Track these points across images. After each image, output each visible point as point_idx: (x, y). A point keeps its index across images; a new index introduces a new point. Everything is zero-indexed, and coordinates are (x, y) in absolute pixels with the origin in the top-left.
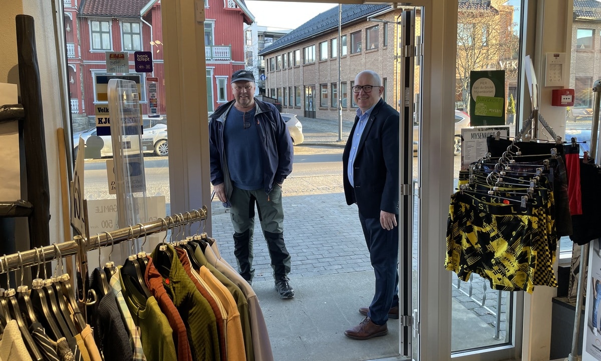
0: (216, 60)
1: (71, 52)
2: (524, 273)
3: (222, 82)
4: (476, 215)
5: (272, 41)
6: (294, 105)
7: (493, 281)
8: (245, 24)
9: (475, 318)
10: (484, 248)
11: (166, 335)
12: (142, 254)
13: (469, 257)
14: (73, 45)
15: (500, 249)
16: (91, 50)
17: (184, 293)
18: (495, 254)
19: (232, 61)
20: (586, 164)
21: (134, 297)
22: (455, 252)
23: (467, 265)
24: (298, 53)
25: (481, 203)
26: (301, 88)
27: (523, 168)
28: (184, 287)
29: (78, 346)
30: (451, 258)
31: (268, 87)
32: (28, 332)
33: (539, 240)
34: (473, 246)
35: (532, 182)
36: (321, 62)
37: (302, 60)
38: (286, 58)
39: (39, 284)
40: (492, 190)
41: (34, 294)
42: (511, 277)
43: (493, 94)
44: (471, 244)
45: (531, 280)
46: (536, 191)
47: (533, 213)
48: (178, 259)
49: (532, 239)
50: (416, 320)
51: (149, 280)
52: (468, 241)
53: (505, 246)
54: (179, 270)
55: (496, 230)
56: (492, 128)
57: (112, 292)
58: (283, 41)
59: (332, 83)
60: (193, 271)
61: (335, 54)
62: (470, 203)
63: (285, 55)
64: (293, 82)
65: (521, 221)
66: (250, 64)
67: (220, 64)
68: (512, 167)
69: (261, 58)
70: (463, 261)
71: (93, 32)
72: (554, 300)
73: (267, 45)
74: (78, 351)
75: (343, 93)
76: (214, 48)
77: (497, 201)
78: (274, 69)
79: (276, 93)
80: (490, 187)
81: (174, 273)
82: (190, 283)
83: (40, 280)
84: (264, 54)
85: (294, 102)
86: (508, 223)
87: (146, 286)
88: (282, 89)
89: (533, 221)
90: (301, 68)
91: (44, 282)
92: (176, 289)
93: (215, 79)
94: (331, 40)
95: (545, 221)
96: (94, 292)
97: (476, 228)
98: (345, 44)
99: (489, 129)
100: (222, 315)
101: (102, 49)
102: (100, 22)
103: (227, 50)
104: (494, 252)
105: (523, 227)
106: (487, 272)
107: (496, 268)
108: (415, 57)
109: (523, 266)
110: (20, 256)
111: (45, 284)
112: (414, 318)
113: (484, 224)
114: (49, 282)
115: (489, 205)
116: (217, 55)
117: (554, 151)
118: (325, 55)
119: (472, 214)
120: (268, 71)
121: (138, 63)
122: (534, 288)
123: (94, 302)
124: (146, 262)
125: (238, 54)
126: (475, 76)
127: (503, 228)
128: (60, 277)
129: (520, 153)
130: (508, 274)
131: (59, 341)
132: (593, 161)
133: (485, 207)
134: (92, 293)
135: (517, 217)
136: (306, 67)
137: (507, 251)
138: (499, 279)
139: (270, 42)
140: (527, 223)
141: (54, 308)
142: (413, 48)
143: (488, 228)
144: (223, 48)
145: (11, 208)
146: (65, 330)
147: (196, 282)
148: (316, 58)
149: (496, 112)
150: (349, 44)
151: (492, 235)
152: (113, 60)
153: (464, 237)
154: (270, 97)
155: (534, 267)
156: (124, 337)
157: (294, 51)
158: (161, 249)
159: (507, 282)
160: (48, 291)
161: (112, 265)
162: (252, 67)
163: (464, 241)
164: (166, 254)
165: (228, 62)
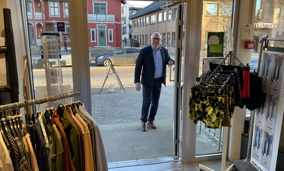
0: (108, 21)
1: (41, 17)
2: (219, 121)
3: (110, 32)
4: (201, 96)
5: (136, 12)
6: (145, 44)
7: (207, 124)
8: (122, 4)
9: (211, 142)
10: (204, 110)
11: (58, 138)
12: (52, 108)
13: (197, 114)
14: (41, 13)
15: (210, 111)
16: (50, 16)
17: (68, 124)
18: (208, 113)
19: (115, 22)
20: (254, 75)
21: (49, 125)
22: (193, 112)
23: (197, 117)
24: (147, 18)
25: (203, 91)
26: (149, 35)
27: (223, 76)
28: (68, 121)
29: (23, 141)
30: (191, 114)
31: (133, 35)
32: (5, 135)
33: (225, 107)
34: (199, 110)
35: (225, 83)
36: (158, 23)
37: (149, 22)
38: (142, 21)
39: (10, 118)
40: (208, 86)
41: (8, 122)
42: (213, 123)
43: (218, 43)
44: (199, 108)
45: (220, 124)
46: (225, 87)
47: (223, 96)
48: (66, 111)
49: (222, 107)
50: (181, 141)
51: (54, 118)
52: (198, 107)
53: (212, 110)
54: (66, 115)
55: (208, 103)
56: (217, 58)
57: (38, 122)
58: (140, 12)
59: (163, 33)
60: (73, 116)
61: (165, 19)
62: (199, 91)
63: (141, 19)
64: (145, 32)
65: (218, 99)
66: (125, 23)
67: (110, 23)
68: (218, 76)
69: (130, 20)
70: (195, 116)
71: (50, 7)
72: (242, 134)
73: (133, 14)
74: (23, 143)
75: (168, 38)
76: (107, 16)
77: (210, 91)
78: (136, 26)
79: (137, 38)
80: (207, 84)
81: (64, 116)
82: (70, 120)
83: (10, 116)
84: (131, 18)
85: (145, 42)
86: (213, 100)
87: (53, 120)
88: (140, 36)
89: (223, 99)
90: (149, 26)
91: (12, 117)
92: (65, 122)
93: (107, 30)
94: (163, 12)
95: (228, 99)
96: (32, 122)
97: (201, 102)
98: (170, 14)
99: (216, 58)
100: (83, 132)
101: (55, 15)
102: (54, 2)
103: (113, 16)
104: (208, 112)
105: (219, 102)
106: (204, 120)
107: (208, 119)
108: (183, 26)
109: (218, 118)
110: (2, 107)
111: (12, 118)
112: (180, 140)
113: (204, 100)
114: (14, 117)
115: (206, 92)
116: (108, 19)
117: (236, 70)
118: (160, 19)
119: (200, 96)
120: (133, 27)
121: (58, 28)
122: (222, 127)
123: (32, 126)
124: (53, 111)
125: (118, 18)
126: (210, 34)
127: (211, 102)
128: (18, 115)
129: (222, 70)
130: (212, 121)
131: (16, 139)
132: (257, 74)
133: (204, 93)
134: (31, 122)
135: (217, 98)
136: (151, 25)
137: (212, 112)
138: (209, 124)
139: (135, 13)
140: (220, 100)
141: (15, 127)
142: (183, 21)
143: (206, 102)
144: (111, 15)
145: (3, 88)
146: (19, 135)
147: (73, 119)
148: (156, 20)
149: (219, 51)
150: (172, 14)
151: (207, 105)
152: (48, 26)
153: (196, 106)
154: (134, 39)
155: (222, 119)
156: (41, 138)
157: (146, 17)
158: (60, 107)
159: (212, 125)
160: (13, 121)
161: (39, 112)
162: (126, 25)
163: (196, 107)
164: (62, 108)
165: (113, 23)
